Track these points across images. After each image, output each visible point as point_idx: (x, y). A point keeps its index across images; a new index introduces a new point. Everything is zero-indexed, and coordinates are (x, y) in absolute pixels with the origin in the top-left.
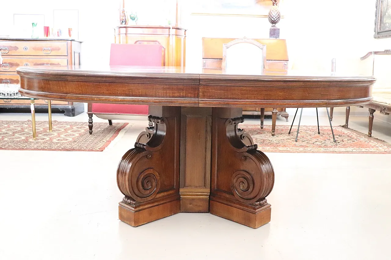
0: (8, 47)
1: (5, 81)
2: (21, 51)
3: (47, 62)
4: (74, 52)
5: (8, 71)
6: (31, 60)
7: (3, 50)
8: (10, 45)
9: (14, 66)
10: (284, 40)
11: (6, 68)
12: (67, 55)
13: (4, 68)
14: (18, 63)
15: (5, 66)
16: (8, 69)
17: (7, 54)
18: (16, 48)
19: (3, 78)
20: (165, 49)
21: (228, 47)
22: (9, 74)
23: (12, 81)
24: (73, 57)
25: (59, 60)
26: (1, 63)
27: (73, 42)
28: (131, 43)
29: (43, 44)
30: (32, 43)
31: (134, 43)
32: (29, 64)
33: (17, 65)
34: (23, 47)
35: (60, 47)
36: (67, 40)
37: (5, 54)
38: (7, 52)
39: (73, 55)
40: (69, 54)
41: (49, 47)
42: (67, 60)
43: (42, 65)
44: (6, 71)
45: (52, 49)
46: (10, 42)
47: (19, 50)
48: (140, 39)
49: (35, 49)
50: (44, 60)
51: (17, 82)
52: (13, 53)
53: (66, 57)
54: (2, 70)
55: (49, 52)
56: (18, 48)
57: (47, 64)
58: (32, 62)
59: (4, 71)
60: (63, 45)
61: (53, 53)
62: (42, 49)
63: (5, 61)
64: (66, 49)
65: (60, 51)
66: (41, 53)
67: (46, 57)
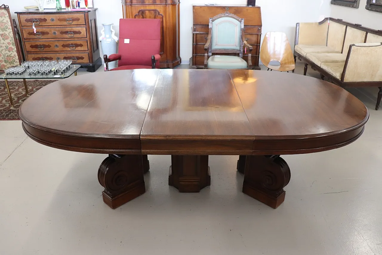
0: (38, 19)
1: (39, 46)
2: (49, 22)
3: (70, 30)
4: (91, 20)
5: (41, 38)
6: (57, 29)
7: (35, 21)
8: (40, 18)
9: (45, 34)
10: (259, 8)
11: (39, 36)
12: (85, 24)
13: (37, 36)
14: (48, 32)
15: (38, 35)
16: (41, 36)
17: (39, 25)
18: (45, 20)
19: (38, 44)
20: (163, 16)
21: (213, 20)
22: (42, 41)
23: (45, 46)
24: (90, 25)
25: (80, 28)
26: (35, 32)
27: (89, 13)
28: (135, 12)
29: (66, 16)
30: (57, 15)
31: (138, 12)
32: (56, 32)
33: (47, 33)
34: (50, 18)
35: (79, 17)
36: (84, 12)
37: (37, 25)
38: (38, 23)
39: (90, 23)
40: (87, 23)
41: (71, 18)
42: (86, 28)
43: (66, 33)
44: (40, 38)
45: (74, 20)
46: (40, 15)
47: (48, 21)
48: (142, 8)
49: (60, 20)
50: (68, 29)
51: (49, 46)
52: (43, 24)
53: (85, 26)
54: (36, 38)
55: (71, 22)
56: (47, 20)
57: (71, 32)
58: (59, 31)
59: (38, 38)
60: (81, 16)
61: (74, 23)
62: (65, 20)
63: (38, 31)
64: (84, 19)
65: (80, 21)
66: (65, 23)
67: (69, 26)
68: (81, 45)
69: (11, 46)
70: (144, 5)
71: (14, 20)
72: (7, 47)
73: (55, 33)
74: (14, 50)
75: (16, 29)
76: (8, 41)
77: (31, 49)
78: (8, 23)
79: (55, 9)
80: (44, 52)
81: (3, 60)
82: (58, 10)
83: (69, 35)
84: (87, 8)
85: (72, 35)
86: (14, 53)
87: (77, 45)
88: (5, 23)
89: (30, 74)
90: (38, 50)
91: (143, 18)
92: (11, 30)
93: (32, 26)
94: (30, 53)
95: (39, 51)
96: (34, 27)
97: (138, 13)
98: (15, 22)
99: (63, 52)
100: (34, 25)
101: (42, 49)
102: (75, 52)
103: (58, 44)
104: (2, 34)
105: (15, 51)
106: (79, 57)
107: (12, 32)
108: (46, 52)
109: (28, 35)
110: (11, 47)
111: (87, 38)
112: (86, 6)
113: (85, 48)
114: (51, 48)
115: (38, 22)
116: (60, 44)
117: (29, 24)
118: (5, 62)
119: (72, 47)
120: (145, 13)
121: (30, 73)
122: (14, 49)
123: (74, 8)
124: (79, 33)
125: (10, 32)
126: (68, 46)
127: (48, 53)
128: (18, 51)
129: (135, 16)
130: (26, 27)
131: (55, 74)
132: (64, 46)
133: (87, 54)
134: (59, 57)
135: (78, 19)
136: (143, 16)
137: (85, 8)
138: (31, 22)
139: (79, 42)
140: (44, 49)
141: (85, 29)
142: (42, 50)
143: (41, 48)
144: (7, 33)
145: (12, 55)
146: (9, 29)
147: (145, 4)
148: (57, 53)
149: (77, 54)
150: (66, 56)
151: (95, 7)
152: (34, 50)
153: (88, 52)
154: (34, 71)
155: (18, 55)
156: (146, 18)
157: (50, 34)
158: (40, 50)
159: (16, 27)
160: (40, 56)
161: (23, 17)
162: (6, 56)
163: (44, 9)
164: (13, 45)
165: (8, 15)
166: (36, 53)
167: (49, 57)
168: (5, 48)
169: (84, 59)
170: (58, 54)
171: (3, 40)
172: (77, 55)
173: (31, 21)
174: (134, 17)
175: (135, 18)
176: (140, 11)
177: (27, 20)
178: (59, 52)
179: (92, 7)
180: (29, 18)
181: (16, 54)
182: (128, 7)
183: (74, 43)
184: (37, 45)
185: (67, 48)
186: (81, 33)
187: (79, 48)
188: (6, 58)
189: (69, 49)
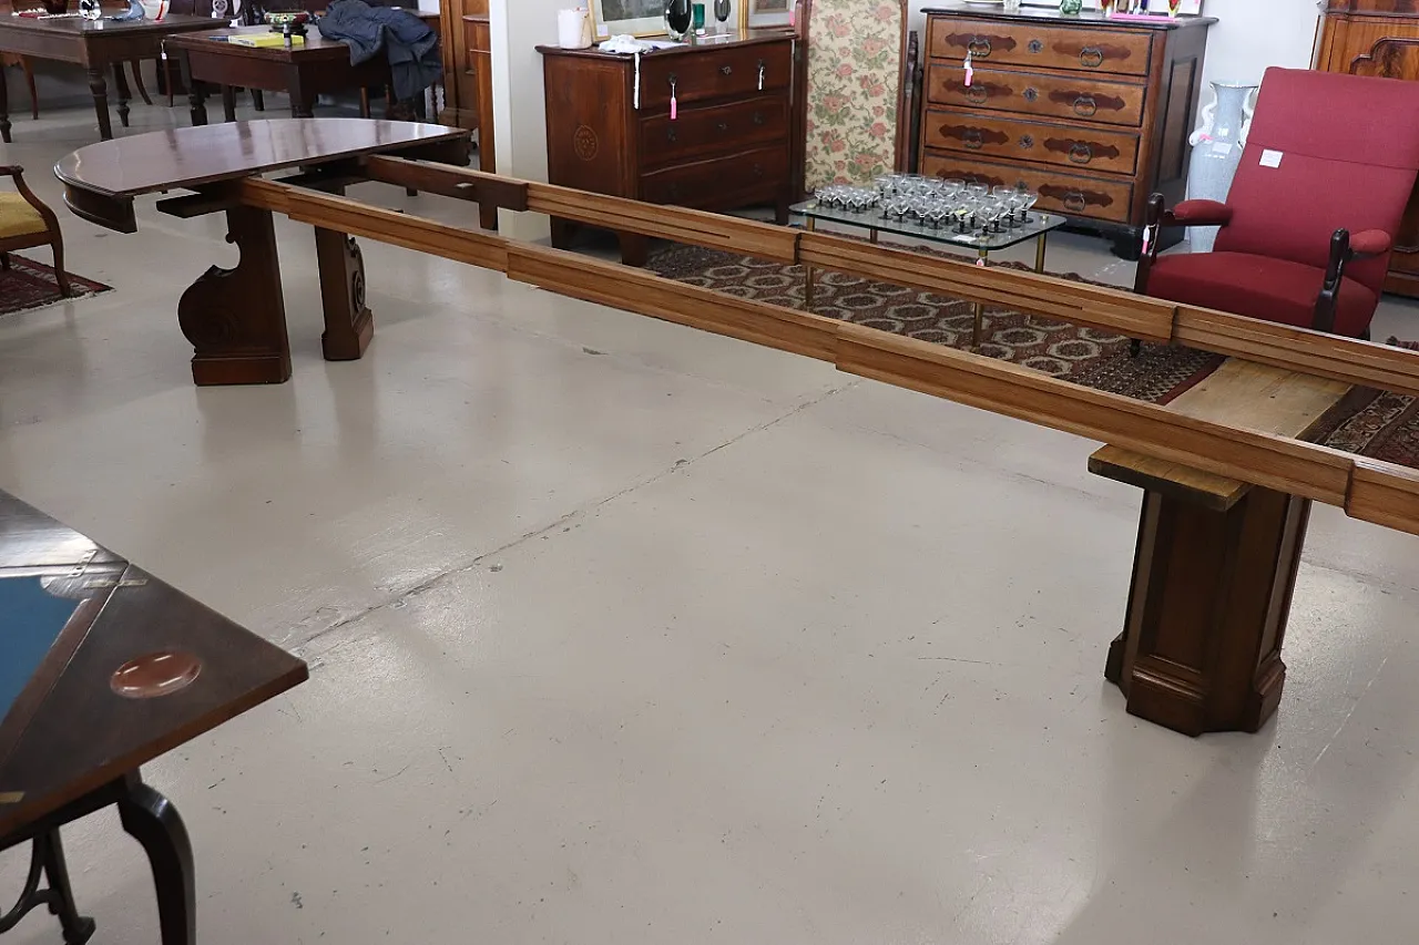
0: (989, 37)
1: (969, 133)
2: (1021, 53)
3: (1087, 91)
4: (1173, 63)
5: (982, 106)
6: (1043, 80)
7: (977, 46)
8: (994, 33)
9: (998, 94)
11: (978, 99)
12: (1144, 73)
13: (971, 95)
14: (1011, 86)
15: (974, 92)
16: (982, 99)
17: (986, 59)
18: (1010, 43)
19: (967, 126)
22: (982, 116)
23: (987, 136)
24: (1165, 79)
25: (1122, 87)
26: (968, 83)
27: (1171, 32)
28: (1359, 47)
29: (1083, 36)
30: (1054, 30)
31: (1369, 48)
32: (1037, 90)
33: (1007, 91)
34: (1030, 39)
35: (1128, 47)
36: (1154, 27)
37: (981, 59)
38: (985, 51)
39: (1166, 70)
40: (1153, 71)
41: (1098, 46)
42: (1145, 90)
43: (1071, 97)
44: (978, 105)
45: (1108, 53)
46: (996, 24)
47: (1018, 48)
48: (1394, 33)
49: (1060, 48)
50: (1081, 85)
51: (1001, 138)
52: (1001, 56)
53: (1142, 80)
54: (967, 102)
55: (1097, 60)
56: (1015, 44)
57: (1087, 96)
58: (1046, 87)
59: (974, 105)
60: (1139, 41)
61: (1108, 65)
62: (1077, 51)
63: (978, 78)
64: (1146, 55)
65: (1127, 61)
66: (1074, 62)
67: (1086, 75)
68: (1112, 152)
69: (883, 119)
70: (1405, 21)
71: (914, 34)
72: (868, 121)
73: (1031, 94)
74: (886, 135)
75: (912, 66)
76: (877, 101)
77: (941, 137)
78: (893, 42)
79: (1057, 8)
80: (980, 158)
81: (846, 162)
82: (1067, 12)
83: (1080, 108)
84: (1172, 14)
85: (1090, 110)
86: (886, 147)
87: (1098, 150)
88: (882, 40)
89: (885, 217)
90: (961, 145)
91: (1388, 73)
92: (897, 68)
93: (963, 60)
94: (934, 151)
95: (963, 149)
96: (967, 65)
97: (1372, 52)
98: (917, 43)
99: (1044, 167)
100: (969, 57)
101: (977, 144)
102: (1085, 173)
103: (1032, 136)
104: (866, 77)
105: (890, 138)
106: (1095, 194)
107: (897, 75)
108: (988, 158)
109: (943, 89)
110: (881, 124)
111: (1140, 126)
112: (1172, 8)
113: (1122, 165)
114: (1006, 144)
115: (985, 49)
116: (1038, 135)
117: (954, 52)
118: (850, 171)
119: (1081, 153)
120: (1403, 53)
121: (886, 213)
122: (888, 131)
123: (1124, 11)
124: (1117, 104)
125: (890, 74)
126: (1065, 146)
127: (992, 163)
128: (899, 142)
129: (1353, 65)
130: (943, 61)
131: (962, 231)
132: (1051, 145)
133: (1128, 187)
134: (1025, 181)
135: (1124, 54)
136: (1389, 66)
137: (1166, 14)
138: (965, 45)
139: (1105, 139)
140: (985, 145)
141: (1140, 92)
142: (975, 148)
143: (973, 139)
144: (880, 74)
145: (879, 151)
146: (889, 63)
147: (1411, 14)
148: (1022, 167)
149: (1092, 182)
150: (1049, 184)
151: (1209, 14)
152: (949, 142)
153: (1133, 180)
154: (900, 207)
155: (896, 153)
156: (1400, 77)
157: (1015, 95)
158: (966, 146)
159: (915, 58)
160: (964, 167)
161: (946, 27)
162: (860, 150)
163: (1022, 5)
164: (888, 117)
165: (899, 16)
166: (954, 154)
167: (991, 176)
168: (862, 122)
169: (1113, 205)
170: (1023, 172)
171: (862, 97)
172: (1091, 185)
173: (964, 41)
174: (1347, 67)
175: (1353, 71)
176: (1382, 43)
177: (952, 39)
178: (1031, 164)
179: (1196, 11)
180: (961, 33)
181: (892, 149)
182: (1332, 25)
183: (1087, 141)
184: (963, 127)
185: (1059, 153)
186: (1123, 104)
187: (1103, 162)
188: (859, 156)
189: (1067, 159)
